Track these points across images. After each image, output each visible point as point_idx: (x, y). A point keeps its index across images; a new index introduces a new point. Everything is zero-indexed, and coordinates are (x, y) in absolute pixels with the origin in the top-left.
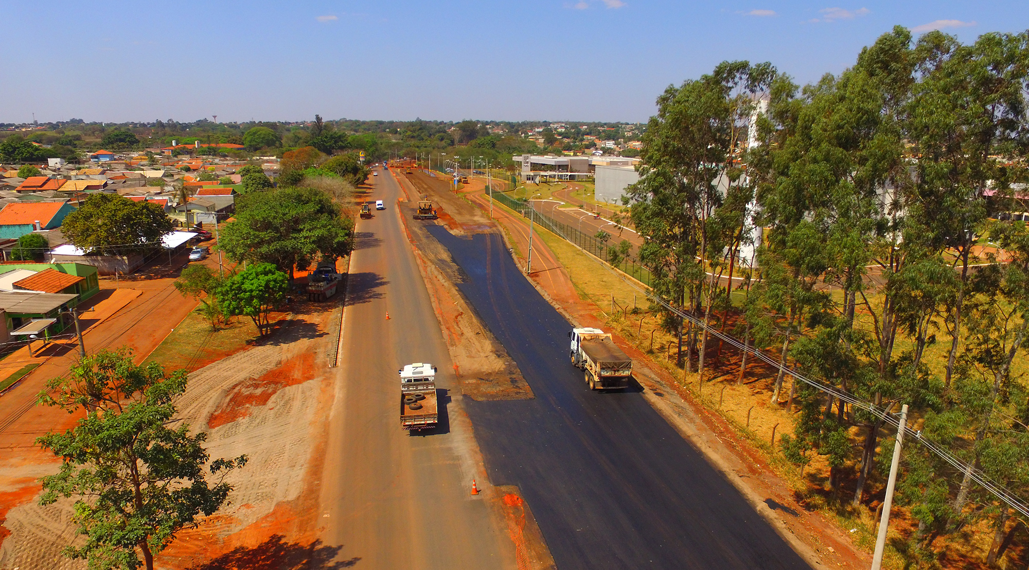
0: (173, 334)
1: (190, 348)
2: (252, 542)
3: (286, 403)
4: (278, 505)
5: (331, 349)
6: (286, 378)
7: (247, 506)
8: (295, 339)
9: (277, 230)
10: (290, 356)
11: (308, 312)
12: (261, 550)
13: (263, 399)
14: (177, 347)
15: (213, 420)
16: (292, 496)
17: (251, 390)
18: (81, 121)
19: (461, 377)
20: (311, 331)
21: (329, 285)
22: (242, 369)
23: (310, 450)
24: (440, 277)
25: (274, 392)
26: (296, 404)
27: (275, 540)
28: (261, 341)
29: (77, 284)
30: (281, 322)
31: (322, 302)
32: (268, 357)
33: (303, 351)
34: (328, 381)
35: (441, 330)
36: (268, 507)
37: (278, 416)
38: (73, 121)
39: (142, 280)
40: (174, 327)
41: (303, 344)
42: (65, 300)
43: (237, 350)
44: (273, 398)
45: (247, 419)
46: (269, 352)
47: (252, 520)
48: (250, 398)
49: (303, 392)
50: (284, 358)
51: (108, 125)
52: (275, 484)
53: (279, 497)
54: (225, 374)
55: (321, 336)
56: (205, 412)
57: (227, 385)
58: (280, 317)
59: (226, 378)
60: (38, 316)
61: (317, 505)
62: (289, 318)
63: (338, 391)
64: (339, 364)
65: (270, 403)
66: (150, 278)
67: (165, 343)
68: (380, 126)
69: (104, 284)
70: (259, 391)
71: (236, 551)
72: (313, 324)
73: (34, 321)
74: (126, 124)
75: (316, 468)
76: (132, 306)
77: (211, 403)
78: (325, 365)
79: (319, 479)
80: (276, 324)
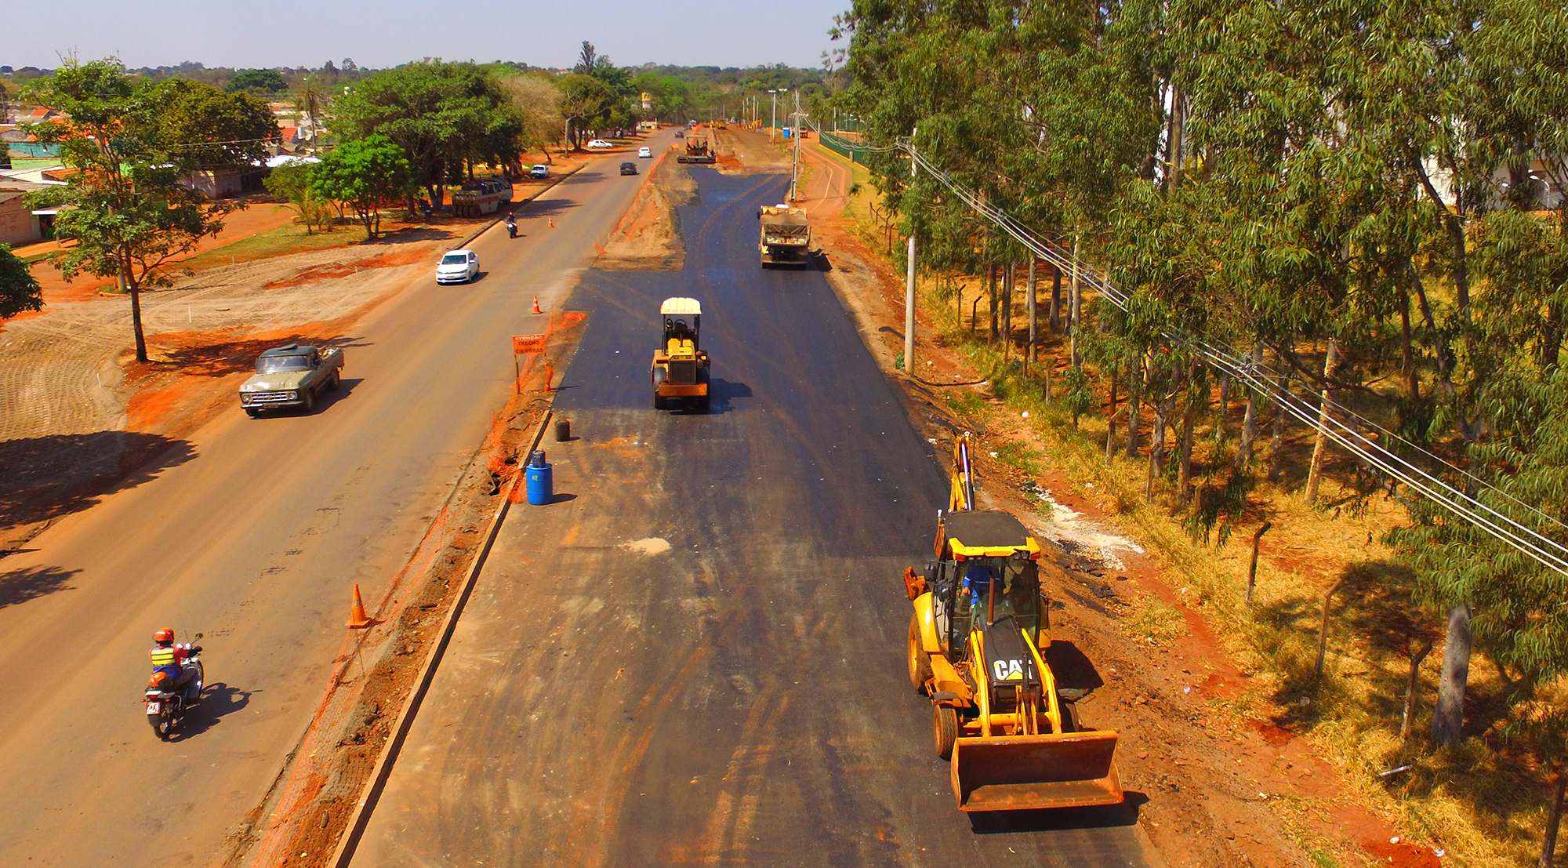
0: (254, 237)
1: (270, 246)
2: (266, 338)
3: (369, 275)
4: (310, 322)
5: (456, 246)
6: (382, 263)
7: (276, 323)
8: (415, 241)
9: (404, 105)
10: (398, 251)
11: (447, 224)
13: (343, 275)
14: (254, 245)
15: (270, 286)
16: (330, 319)
17: (331, 270)
18: (199, 65)
19: (605, 259)
20: (440, 236)
21: (485, 197)
22: (330, 259)
24: (659, 201)
25: (359, 271)
26: (380, 276)
28: (368, 242)
30: (405, 230)
32: (369, 251)
33: (419, 248)
34: (432, 264)
35: (614, 232)
36: (300, 323)
37: (349, 283)
40: (258, 233)
41: (424, 243)
44: (354, 274)
45: (313, 285)
46: (374, 248)
47: (275, 328)
48: (326, 275)
49: (395, 270)
50: (389, 252)
52: (316, 314)
53: (316, 320)
54: (307, 261)
56: (263, 281)
57: (302, 267)
61: (353, 322)
62: (417, 227)
65: (348, 277)
67: (239, 242)
68: (713, 76)
70: (340, 271)
71: (247, 342)
72: (447, 232)
75: (370, 306)
77: (275, 276)
79: (369, 310)
80: (398, 231)
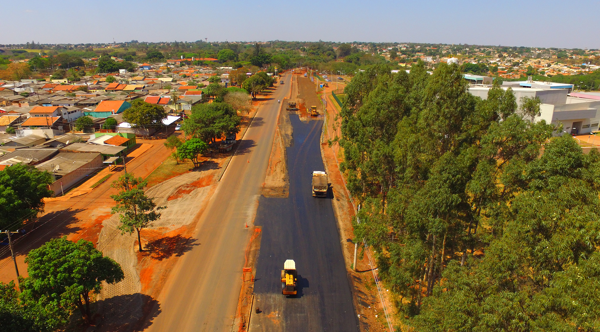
0: (162, 165)
1: (167, 171)
2: (171, 236)
3: (197, 193)
4: (183, 226)
5: (221, 173)
6: (200, 184)
7: (173, 225)
8: (208, 169)
10: (204, 176)
11: (217, 158)
12: (174, 238)
13: (189, 192)
14: (162, 170)
15: (169, 198)
16: (188, 224)
17: (186, 188)
18: (137, 41)
19: (265, 188)
20: (215, 166)
21: (228, 146)
22: (184, 180)
23: (199, 210)
24: (281, 143)
25: (194, 190)
26: (200, 194)
27: (179, 236)
28: (195, 169)
29: (127, 142)
30: (205, 162)
31: (225, 153)
32: (195, 176)
33: (210, 174)
34: (214, 187)
35: (267, 168)
36: (180, 226)
37: (192, 198)
38: (133, 41)
39: (154, 139)
40: (163, 162)
41: (211, 171)
42: (122, 149)
43: (184, 173)
44: (192, 192)
45: (181, 198)
46: (197, 174)
47: (174, 229)
48: (184, 191)
49: (204, 190)
50: (201, 177)
51: (150, 44)
52: (184, 220)
53: (184, 224)
54: (178, 182)
55: (218, 168)
56: (167, 195)
57: (177, 186)
58: (205, 159)
59: (178, 183)
60: (112, 156)
61: (195, 227)
62: (209, 160)
63: (216, 191)
64: (221, 180)
65: (191, 194)
66: (157, 139)
67: (158, 168)
68: (298, 45)
69: (138, 141)
70: (188, 189)
71: (166, 237)
72: (217, 163)
73: (111, 158)
74: (159, 43)
75: (199, 216)
76: (148, 152)
77: (170, 192)
78: (216, 180)
79: (199, 219)
80: (203, 162)
